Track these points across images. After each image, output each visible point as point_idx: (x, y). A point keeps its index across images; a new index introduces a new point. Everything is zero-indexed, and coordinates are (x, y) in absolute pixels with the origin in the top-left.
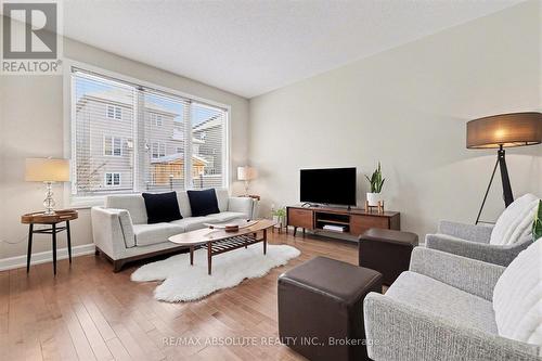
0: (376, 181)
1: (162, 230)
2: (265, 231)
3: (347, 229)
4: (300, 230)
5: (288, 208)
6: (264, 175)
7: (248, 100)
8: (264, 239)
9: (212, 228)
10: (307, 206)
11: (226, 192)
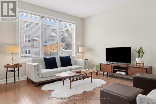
0: (140, 53)
1: (52, 72)
2: (92, 73)
3: (127, 73)
4: (106, 73)
5: (100, 64)
6: (90, 50)
7: (83, 19)
8: (91, 76)
9: (71, 71)
10: (109, 63)
11: (74, 57)
